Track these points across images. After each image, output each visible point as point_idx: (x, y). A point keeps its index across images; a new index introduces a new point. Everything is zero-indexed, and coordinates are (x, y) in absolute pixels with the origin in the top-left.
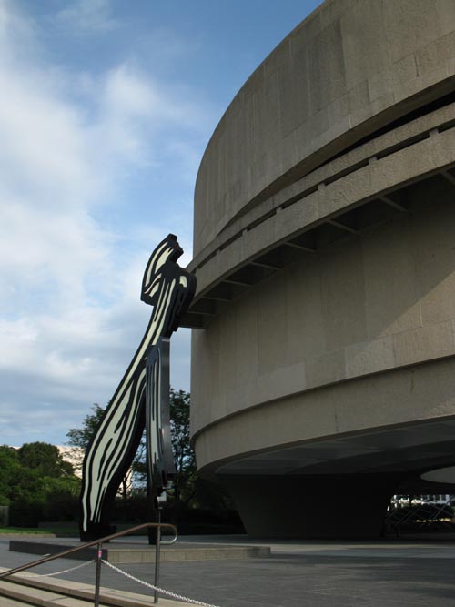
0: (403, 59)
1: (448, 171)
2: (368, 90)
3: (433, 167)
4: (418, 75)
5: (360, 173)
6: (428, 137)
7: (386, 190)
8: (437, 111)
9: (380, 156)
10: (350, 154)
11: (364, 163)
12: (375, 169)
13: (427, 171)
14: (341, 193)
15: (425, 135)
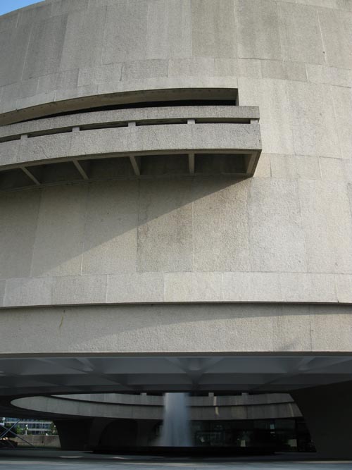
0: (113, 63)
1: (136, 157)
2: (77, 77)
3: (126, 150)
4: (121, 80)
5: (62, 136)
6: (127, 126)
7: (82, 156)
8: (139, 109)
9: (82, 128)
10: (58, 118)
11: (69, 130)
12: (77, 137)
13: (121, 151)
14: (41, 147)
15: (125, 124)
